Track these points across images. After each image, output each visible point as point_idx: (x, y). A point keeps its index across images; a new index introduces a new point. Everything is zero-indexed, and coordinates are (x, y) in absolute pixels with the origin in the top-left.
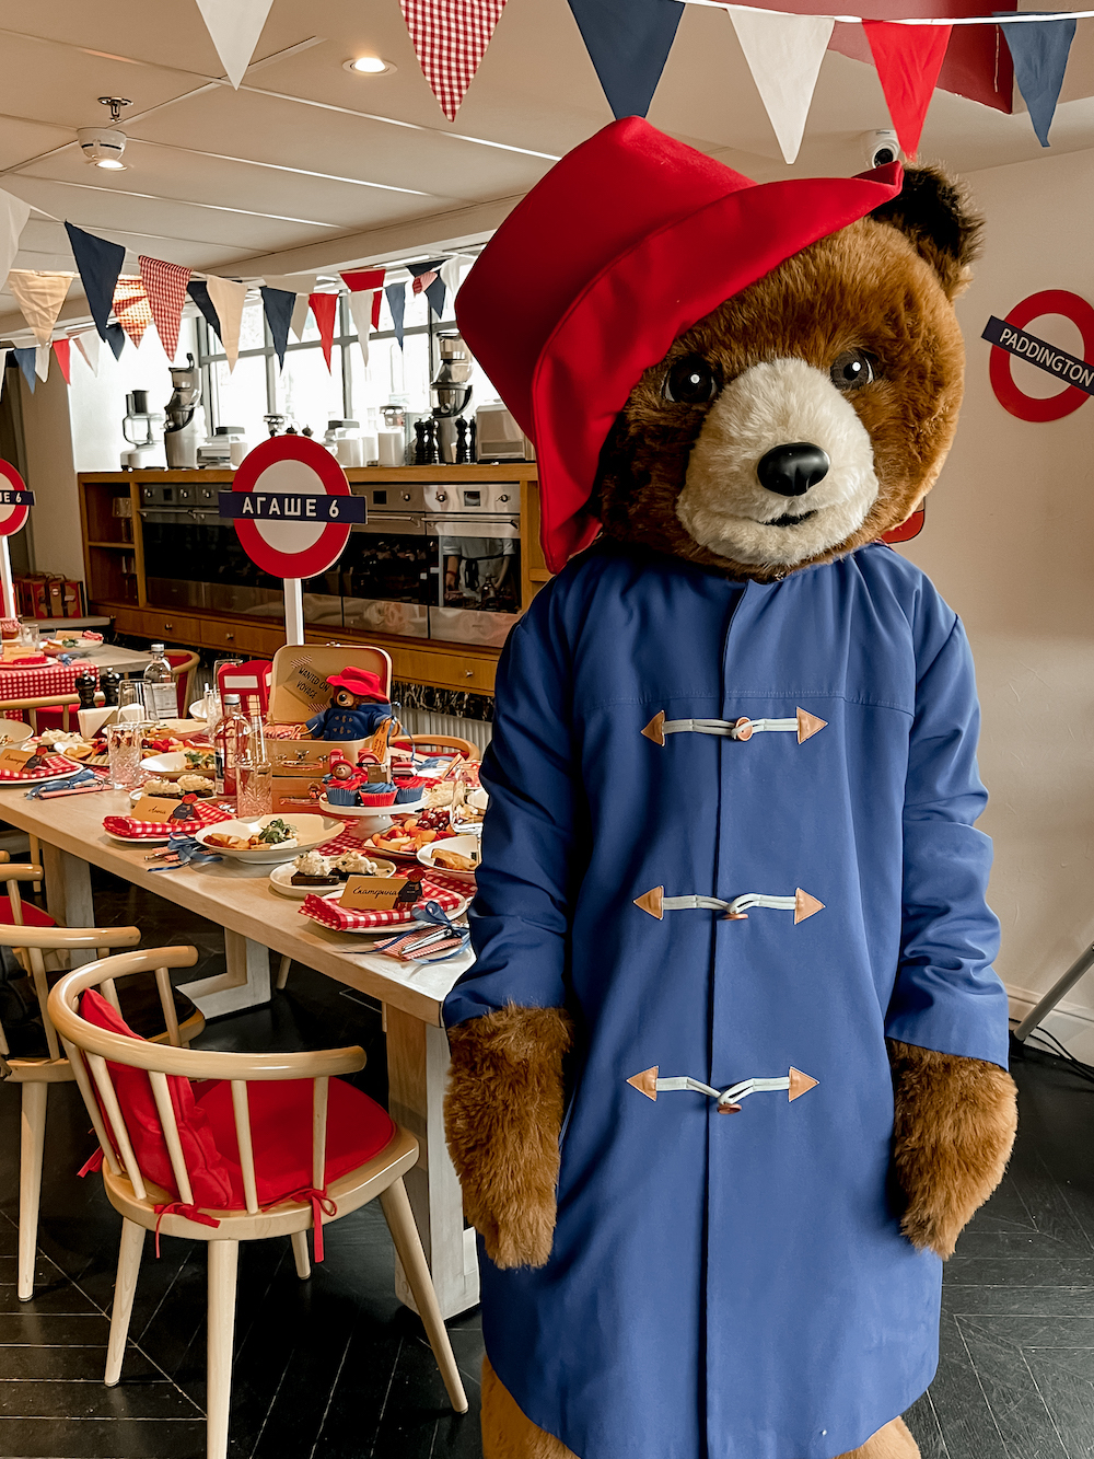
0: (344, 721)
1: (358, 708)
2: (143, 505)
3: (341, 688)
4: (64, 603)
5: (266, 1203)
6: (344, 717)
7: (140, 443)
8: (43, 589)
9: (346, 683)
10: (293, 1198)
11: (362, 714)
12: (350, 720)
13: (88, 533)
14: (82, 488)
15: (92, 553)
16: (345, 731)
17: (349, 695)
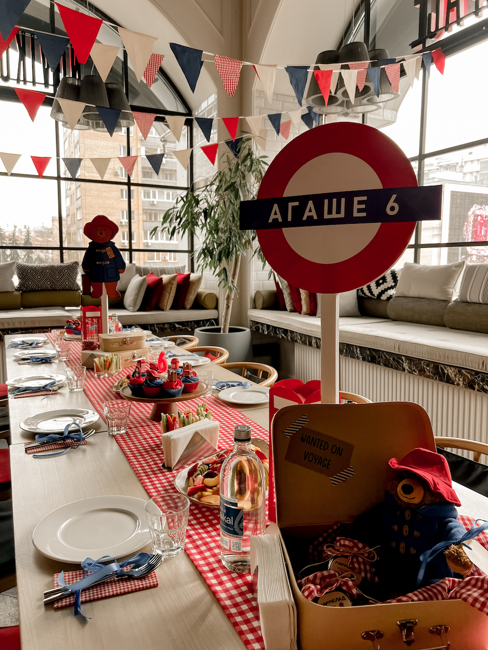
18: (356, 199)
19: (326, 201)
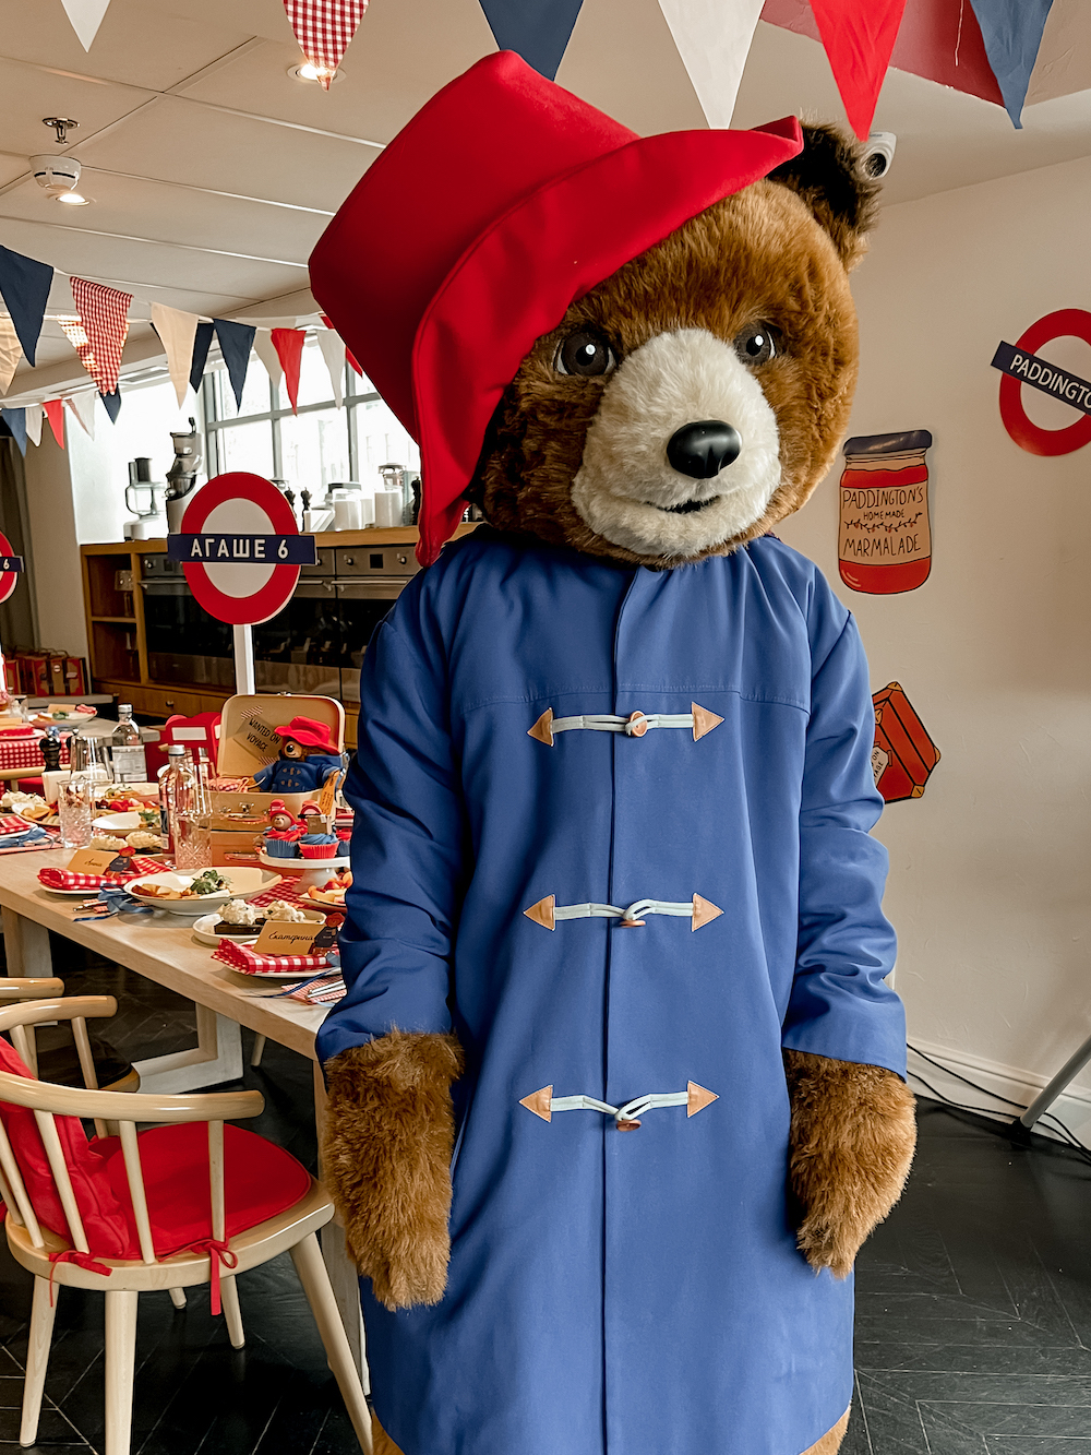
0: (292, 773)
1: (307, 759)
2: (144, 577)
3: (288, 739)
4: (66, 680)
5: (162, 1253)
6: (292, 769)
7: (144, 514)
8: (44, 666)
9: (294, 733)
10: (193, 1249)
11: (310, 766)
12: (298, 772)
13: (92, 607)
14: (84, 559)
15: (96, 629)
16: (293, 784)
17: (296, 746)
18: (257, 542)
19: (235, 541)
